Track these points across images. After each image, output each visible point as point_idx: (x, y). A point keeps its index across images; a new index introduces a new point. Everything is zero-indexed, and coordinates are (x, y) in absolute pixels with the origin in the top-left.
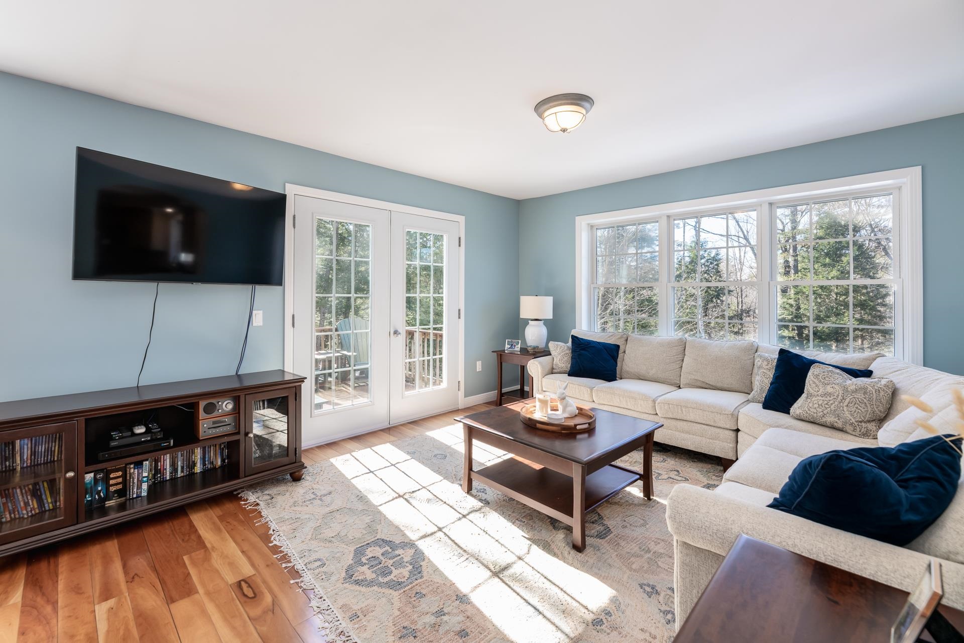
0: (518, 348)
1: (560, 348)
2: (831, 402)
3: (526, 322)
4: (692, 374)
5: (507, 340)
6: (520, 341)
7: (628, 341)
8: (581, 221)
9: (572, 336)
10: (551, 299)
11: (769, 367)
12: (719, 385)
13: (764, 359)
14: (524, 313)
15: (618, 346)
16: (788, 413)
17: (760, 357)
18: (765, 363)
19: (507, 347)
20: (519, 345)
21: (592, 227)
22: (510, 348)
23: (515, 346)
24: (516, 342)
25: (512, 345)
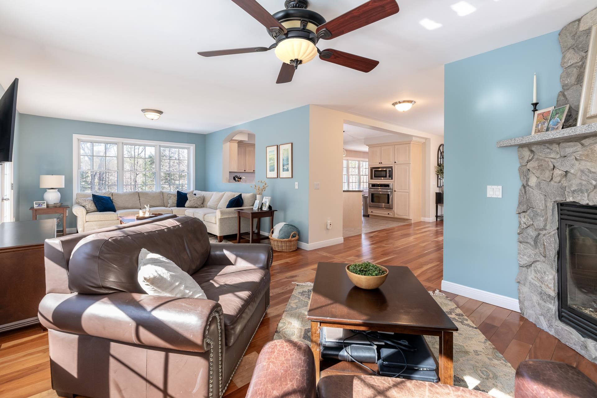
0: (44, 206)
1: (88, 201)
2: (196, 202)
5: (34, 202)
6: (45, 202)
7: (113, 195)
8: (75, 137)
9: (93, 194)
10: (64, 177)
11: (174, 196)
12: (156, 205)
13: (172, 194)
14: (44, 185)
15: (110, 197)
16: (185, 207)
17: (170, 194)
18: (172, 196)
19: (35, 206)
20: (45, 204)
21: (78, 140)
22: (38, 206)
23: (42, 205)
24: (41, 203)
25: (39, 204)
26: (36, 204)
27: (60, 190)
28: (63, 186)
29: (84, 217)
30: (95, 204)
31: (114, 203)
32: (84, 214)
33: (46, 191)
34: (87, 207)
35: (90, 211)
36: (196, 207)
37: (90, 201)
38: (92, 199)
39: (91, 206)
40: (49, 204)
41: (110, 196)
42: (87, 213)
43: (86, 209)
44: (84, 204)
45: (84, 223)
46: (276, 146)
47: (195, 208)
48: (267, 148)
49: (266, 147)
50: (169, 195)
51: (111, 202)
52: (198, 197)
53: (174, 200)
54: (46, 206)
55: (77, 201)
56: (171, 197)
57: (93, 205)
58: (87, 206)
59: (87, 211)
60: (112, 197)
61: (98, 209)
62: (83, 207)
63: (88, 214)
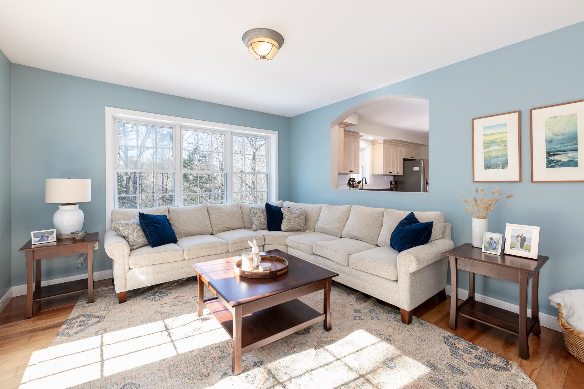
0: (53, 239)
1: (131, 226)
2: (297, 221)
3: (55, 207)
4: (221, 224)
5: (32, 233)
6: (55, 230)
7: (170, 212)
8: (110, 112)
9: (140, 213)
10: (89, 181)
11: (260, 212)
12: (234, 227)
13: (257, 209)
14: (53, 198)
15: (166, 216)
16: (281, 230)
17: (254, 208)
18: (258, 211)
19: (35, 241)
20: (55, 235)
21: (115, 119)
22: (39, 241)
23: (48, 237)
24: (46, 232)
25: (42, 237)
26: (35, 237)
27: (82, 206)
28: (88, 198)
29: (126, 259)
30: (144, 230)
31: (173, 227)
32: (126, 254)
33: (58, 209)
34: (131, 238)
35: (135, 247)
36: (298, 231)
37: (136, 225)
38: (139, 221)
39: (138, 236)
40: (62, 233)
41: (166, 214)
42: (131, 250)
43: (128, 242)
44: (125, 233)
45: (126, 270)
46: (517, 114)
47: (296, 231)
48: (475, 121)
49: (473, 120)
50: (252, 210)
51: (169, 225)
52: (299, 214)
53: (262, 218)
54: (55, 240)
55: (112, 226)
56: (256, 213)
57: (141, 233)
58: (130, 236)
59: (130, 245)
60: (169, 216)
61: (149, 241)
62: (124, 237)
63: (132, 252)
